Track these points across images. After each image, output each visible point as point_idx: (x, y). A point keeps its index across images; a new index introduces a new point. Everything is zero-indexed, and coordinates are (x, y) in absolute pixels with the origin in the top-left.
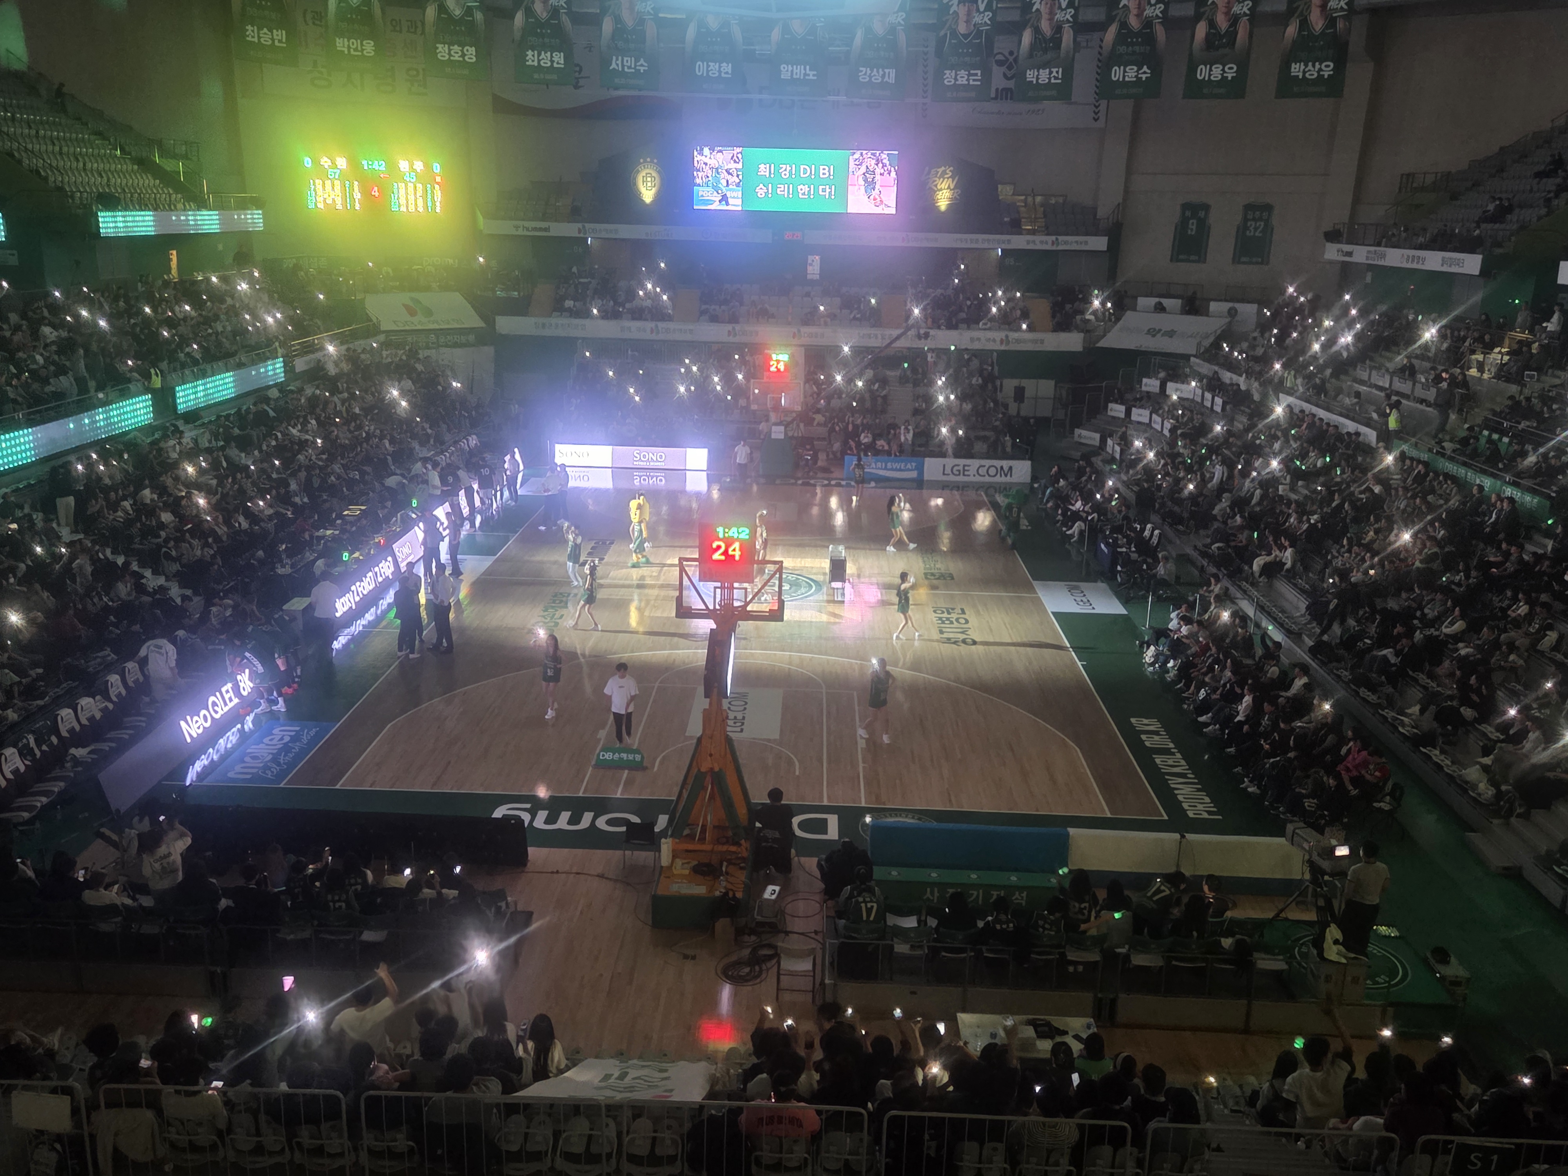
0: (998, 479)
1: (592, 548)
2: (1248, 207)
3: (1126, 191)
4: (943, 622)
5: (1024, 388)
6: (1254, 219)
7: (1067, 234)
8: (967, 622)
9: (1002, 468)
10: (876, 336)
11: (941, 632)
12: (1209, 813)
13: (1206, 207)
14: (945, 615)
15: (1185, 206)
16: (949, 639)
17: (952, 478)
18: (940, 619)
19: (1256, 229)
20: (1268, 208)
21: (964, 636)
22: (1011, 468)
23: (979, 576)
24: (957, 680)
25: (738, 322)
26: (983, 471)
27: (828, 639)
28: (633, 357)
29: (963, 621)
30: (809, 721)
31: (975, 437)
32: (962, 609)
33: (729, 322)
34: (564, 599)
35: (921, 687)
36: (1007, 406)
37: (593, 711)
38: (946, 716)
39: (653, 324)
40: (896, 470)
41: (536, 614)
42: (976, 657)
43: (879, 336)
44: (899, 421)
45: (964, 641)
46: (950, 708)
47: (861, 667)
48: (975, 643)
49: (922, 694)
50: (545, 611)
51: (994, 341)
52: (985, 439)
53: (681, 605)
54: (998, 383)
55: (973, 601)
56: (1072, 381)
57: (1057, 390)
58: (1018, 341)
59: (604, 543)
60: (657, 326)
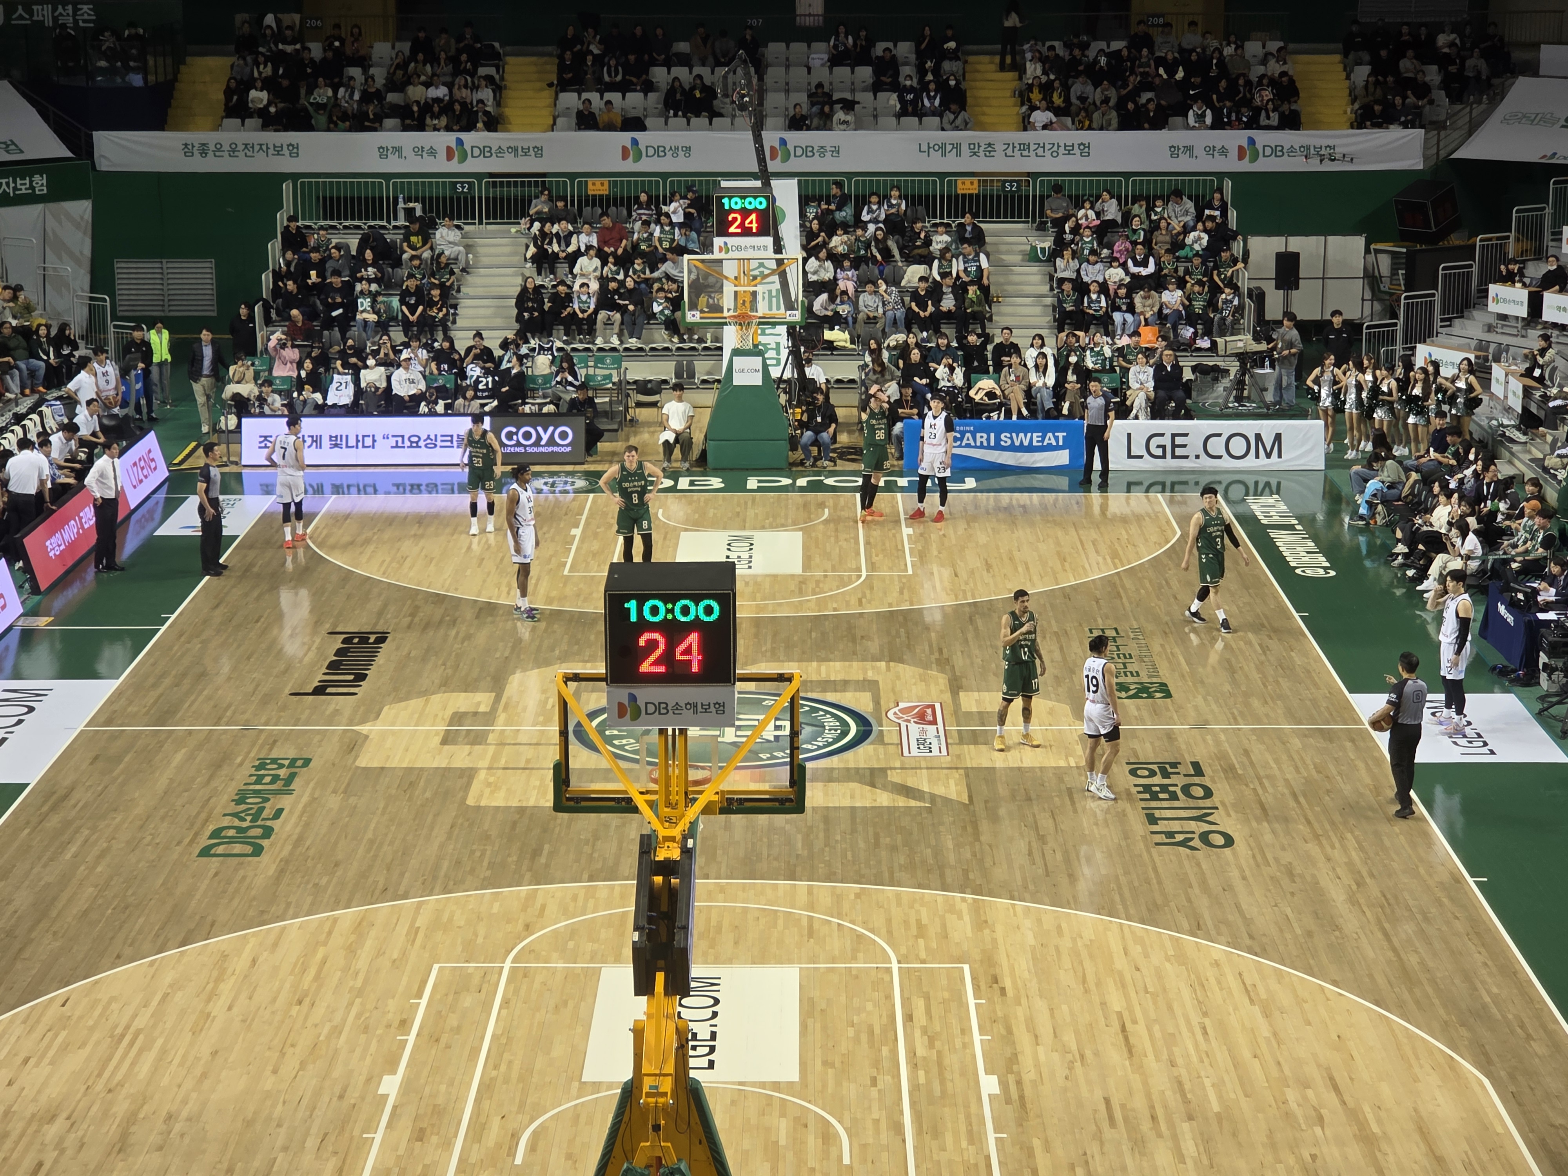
0: (1250, 462)
1: (339, 652)
4: (1154, 797)
5: (1296, 255)
8: (1208, 793)
9: (1258, 437)
10: (957, 147)
11: (1152, 820)
14: (1158, 780)
16: (1170, 834)
17: (1147, 464)
18: (1147, 788)
21: (1206, 827)
22: (1278, 437)
23: (1227, 687)
24: (1197, 929)
25: (643, 128)
26: (1217, 446)
27: (894, 848)
28: (409, 212)
29: (1199, 792)
30: (864, 1037)
31: (1194, 369)
32: (1196, 766)
33: (623, 129)
34: (283, 773)
35: (1116, 946)
36: (1259, 297)
37: (366, 1029)
38: (1178, 1012)
39: (450, 138)
40: (1022, 449)
41: (219, 810)
42: (1235, 874)
43: (965, 148)
44: (1020, 338)
45: (1205, 837)
46: (1186, 993)
47: (976, 908)
48: (1229, 841)
49: (1120, 963)
50: (239, 802)
51: (1224, 152)
52: (1217, 373)
53: (567, 782)
54: (1237, 247)
55: (1217, 743)
56: (1403, 237)
57: (1371, 258)
58: (1277, 151)
59: (364, 640)
60: (460, 142)
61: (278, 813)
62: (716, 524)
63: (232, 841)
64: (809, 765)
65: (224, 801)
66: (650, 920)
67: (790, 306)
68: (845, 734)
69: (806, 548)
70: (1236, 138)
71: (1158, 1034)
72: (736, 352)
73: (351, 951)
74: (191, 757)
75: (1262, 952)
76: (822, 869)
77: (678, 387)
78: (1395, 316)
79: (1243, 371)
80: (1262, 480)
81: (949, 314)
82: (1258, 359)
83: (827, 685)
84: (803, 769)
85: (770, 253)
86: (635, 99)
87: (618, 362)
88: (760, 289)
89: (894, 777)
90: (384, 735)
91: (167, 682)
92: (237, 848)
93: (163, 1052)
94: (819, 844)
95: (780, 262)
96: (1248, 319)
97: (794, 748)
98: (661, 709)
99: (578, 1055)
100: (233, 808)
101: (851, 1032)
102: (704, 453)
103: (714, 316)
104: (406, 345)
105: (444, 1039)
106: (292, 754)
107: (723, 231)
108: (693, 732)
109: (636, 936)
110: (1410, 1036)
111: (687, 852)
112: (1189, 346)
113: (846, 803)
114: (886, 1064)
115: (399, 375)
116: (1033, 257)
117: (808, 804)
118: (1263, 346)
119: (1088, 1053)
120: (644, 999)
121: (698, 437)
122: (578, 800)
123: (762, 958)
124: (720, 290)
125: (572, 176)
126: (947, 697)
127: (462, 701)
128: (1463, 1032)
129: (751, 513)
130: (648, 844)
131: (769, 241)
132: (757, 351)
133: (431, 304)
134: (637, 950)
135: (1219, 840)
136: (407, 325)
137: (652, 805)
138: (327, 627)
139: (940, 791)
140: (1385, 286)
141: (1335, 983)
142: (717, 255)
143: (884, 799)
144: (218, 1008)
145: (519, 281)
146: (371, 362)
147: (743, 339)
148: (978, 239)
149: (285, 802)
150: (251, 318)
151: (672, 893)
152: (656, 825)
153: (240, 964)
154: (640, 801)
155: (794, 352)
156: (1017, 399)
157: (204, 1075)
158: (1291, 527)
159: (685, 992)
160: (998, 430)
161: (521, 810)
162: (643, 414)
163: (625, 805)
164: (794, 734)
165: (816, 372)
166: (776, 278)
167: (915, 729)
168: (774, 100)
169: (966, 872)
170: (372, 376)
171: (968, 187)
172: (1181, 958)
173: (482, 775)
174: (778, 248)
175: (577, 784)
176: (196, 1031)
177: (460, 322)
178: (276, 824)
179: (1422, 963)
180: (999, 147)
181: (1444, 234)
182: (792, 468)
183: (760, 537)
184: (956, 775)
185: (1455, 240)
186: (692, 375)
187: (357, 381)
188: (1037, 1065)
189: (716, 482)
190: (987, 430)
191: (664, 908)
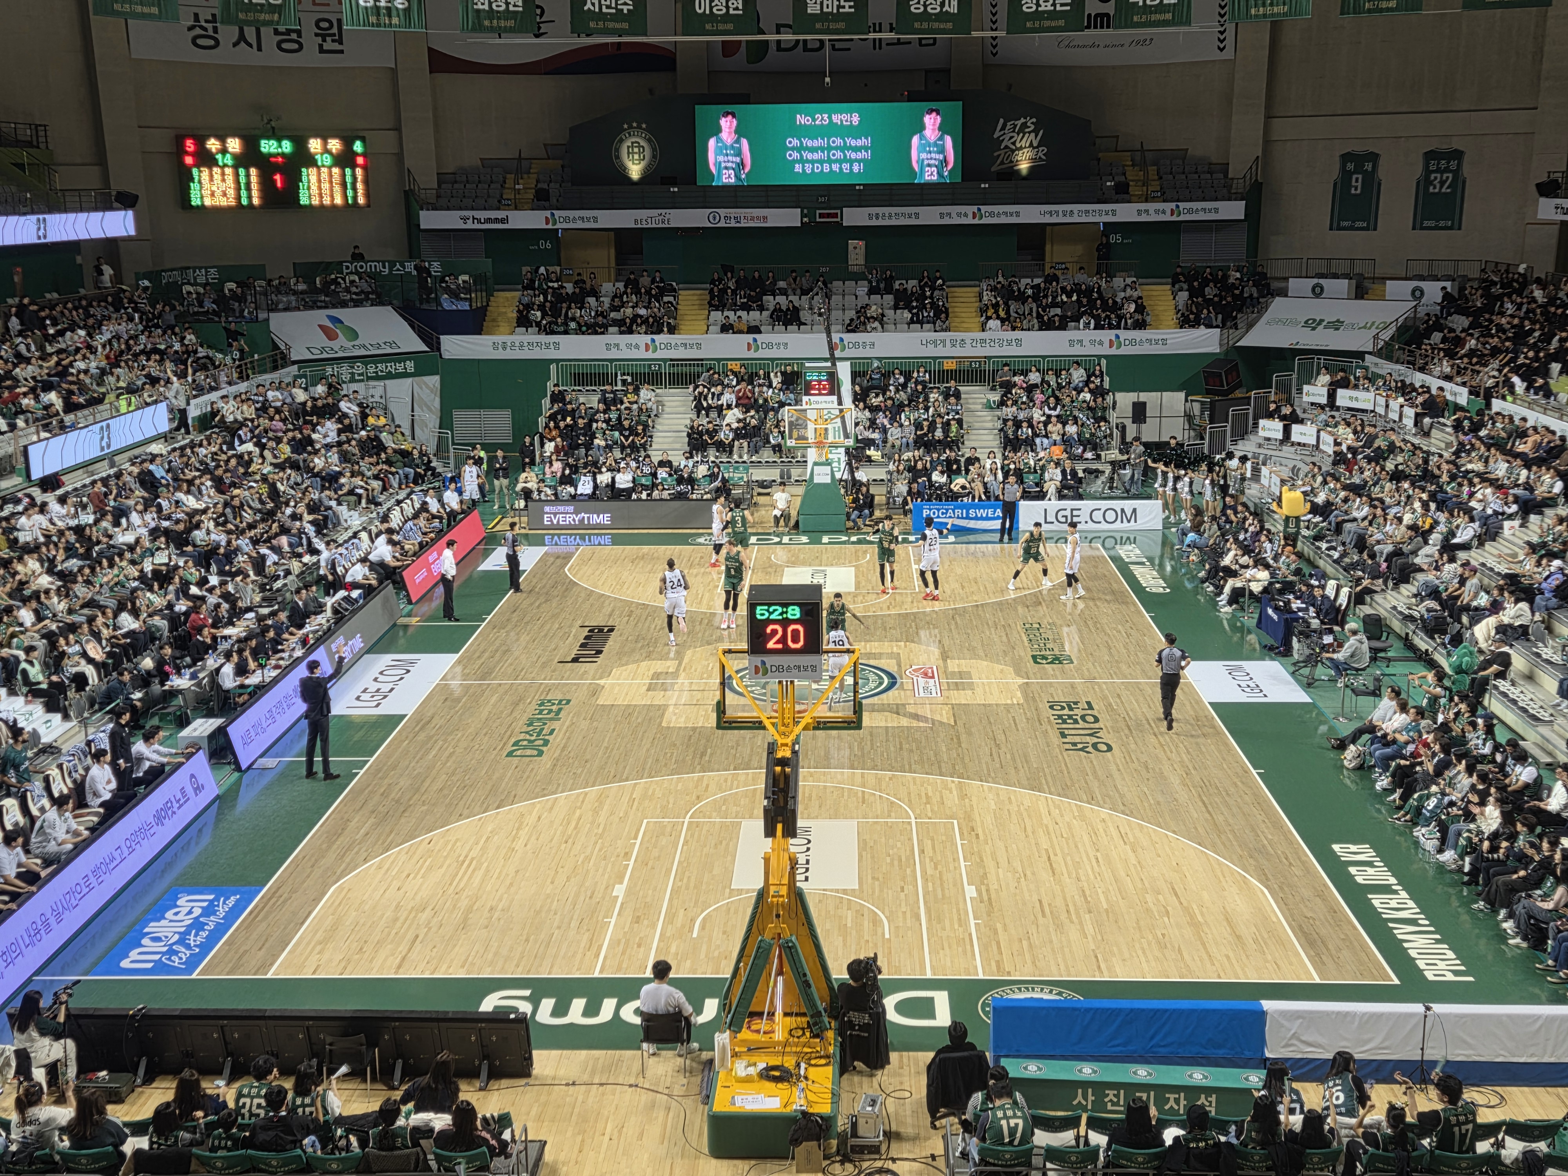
0: (1118, 525)
1: (586, 638)
2: (1430, 156)
3: (1267, 142)
4: (1064, 722)
5: (1144, 404)
6: (1438, 171)
7: (1191, 200)
8: (1097, 720)
9: (1123, 510)
10: (943, 342)
11: (1063, 735)
12: (1456, 973)
13: (1374, 157)
14: (1066, 712)
15: (1346, 158)
16: (1075, 744)
17: (1056, 527)
18: (1060, 717)
19: (1442, 183)
20: (1458, 155)
21: (1096, 740)
22: (1134, 510)
23: (1107, 658)
24: (1091, 800)
25: (760, 332)
26: (1097, 516)
27: (911, 751)
28: (624, 382)
29: (1091, 719)
30: (896, 863)
31: (1084, 471)
32: (1088, 703)
33: (748, 332)
34: (554, 708)
35: (1044, 811)
36: (1123, 429)
37: (605, 858)
38: (1082, 850)
39: (648, 338)
40: (982, 518)
41: (517, 730)
42: (1113, 768)
43: (948, 343)
44: (981, 454)
45: (1095, 746)
46: (1086, 838)
47: (960, 786)
48: (1110, 748)
49: (1046, 820)
50: (529, 725)
51: (1101, 343)
52: (1097, 473)
53: (724, 712)
54: (1109, 399)
55: (1102, 691)
56: (1208, 392)
57: (1188, 405)
58: (1133, 342)
59: (601, 631)
60: (653, 341)
61: (553, 731)
62: (804, 563)
63: (525, 748)
64: (864, 702)
65: (520, 725)
66: (774, 793)
67: (847, 436)
68: (881, 684)
69: (856, 576)
70: (1107, 335)
71: (1070, 863)
72: (816, 464)
73: (596, 812)
74: (501, 699)
75: (1131, 814)
76: (869, 763)
77: (783, 484)
78: (1202, 438)
79: (1114, 471)
80: (1125, 536)
81: (939, 441)
82: (1123, 465)
83: (870, 655)
84: (860, 704)
85: (835, 405)
86: (754, 316)
87: (747, 469)
88: (830, 427)
89: (910, 709)
90: (613, 686)
91: (486, 655)
92: (529, 752)
93: (487, 871)
94: (867, 748)
95: (841, 411)
96: (1116, 442)
97: (855, 692)
98: (779, 669)
99: (729, 874)
100: (526, 728)
101: (888, 860)
102: (797, 523)
103: (801, 443)
104: (623, 459)
105: (650, 864)
106: (560, 697)
107: (807, 393)
108: (796, 682)
109: (765, 802)
110: (1220, 864)
111: (795, 753)
112: (1081, 458)
113: (883, 724)
114: (909, 879)
115: (619, 477)
116: (989, 406)
117: (864, 724)
118: (1125, 457)
119: (1028, 873)
120: (770, 840)
121: (794, 513)
122: (730, 723)
123: (835, 816)
124: (806, 427)
125: (719, 360)
126: (941, 662)
127: (659, 666)
128: (1251, 861)
129: (824, 557)
130: (772, 748)
131: (834, 398)
132: (828, 463)
133: (637, 435)
134: (766, 811)
135: (1104, 748)
136: (623, 448)
137: (773, 724)
138: (579, 623)
139: (937, 717)
140: (1197, 421)
141: (1174, 832)
142: (804, 407)
143: (905, 722)
144: (519, 845)
145: (688, 422)
146: (604, 469)
147: (820, 455)
148: (957, 395)
149: (556, 725)
150: (532, 444)
151: (786, 777)
152: (777, 737)
153: (531, 819)
154: (767, 723)
155: (849, 464)
156: (979, 488)
157: (511, 884)
158: (1143, 563)
159: (794, 835)
160: (968, 507)
161: (694, 729)
162: (762, 500)
163: (758, 725)
164: (856, 684)
165: (862, 475)
166: (839, 420)
167: (922, 681)
168: (836, 314)
169: (954, 765)
170: (604, 478)
171: (950, 365)
172: (1082, 817)
173: (671, 709)
174: (840, 403)
175: (730, 713)
176: (506, 859)
177: (654, 446)
178: (551, 738)
179: (1226, 821)
180: (968, 342)
181: (1232, 390)
182: (847, 531)
183: (829, 570)
184: (946, 708)
185: (1238, 394)
186: (789, 477)
187: (595, 480)
188: (998, 880)
189: (804, 539)
190: (961, 507)
191: (782, 786)
